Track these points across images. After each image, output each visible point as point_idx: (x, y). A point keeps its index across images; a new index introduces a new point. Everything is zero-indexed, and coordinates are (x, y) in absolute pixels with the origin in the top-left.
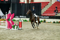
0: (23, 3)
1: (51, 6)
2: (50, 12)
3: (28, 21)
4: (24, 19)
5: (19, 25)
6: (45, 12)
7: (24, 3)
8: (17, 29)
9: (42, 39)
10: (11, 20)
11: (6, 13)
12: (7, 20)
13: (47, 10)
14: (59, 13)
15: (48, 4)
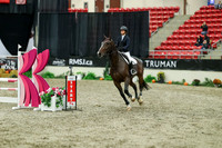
0: (83, 13)
1: (186, 23)
2: (180, 44)
3: (99, 78)
4: (87, 71)
5: (66, 93)
6: (163, 44)
7: (85, 12)
8: (60, 108)
9: (151, 143)
10: (35, 74)
11: (20, 47)
12: (21, 74)
13: (169, 39)
14: (215, 48)
15: (172, 16)
